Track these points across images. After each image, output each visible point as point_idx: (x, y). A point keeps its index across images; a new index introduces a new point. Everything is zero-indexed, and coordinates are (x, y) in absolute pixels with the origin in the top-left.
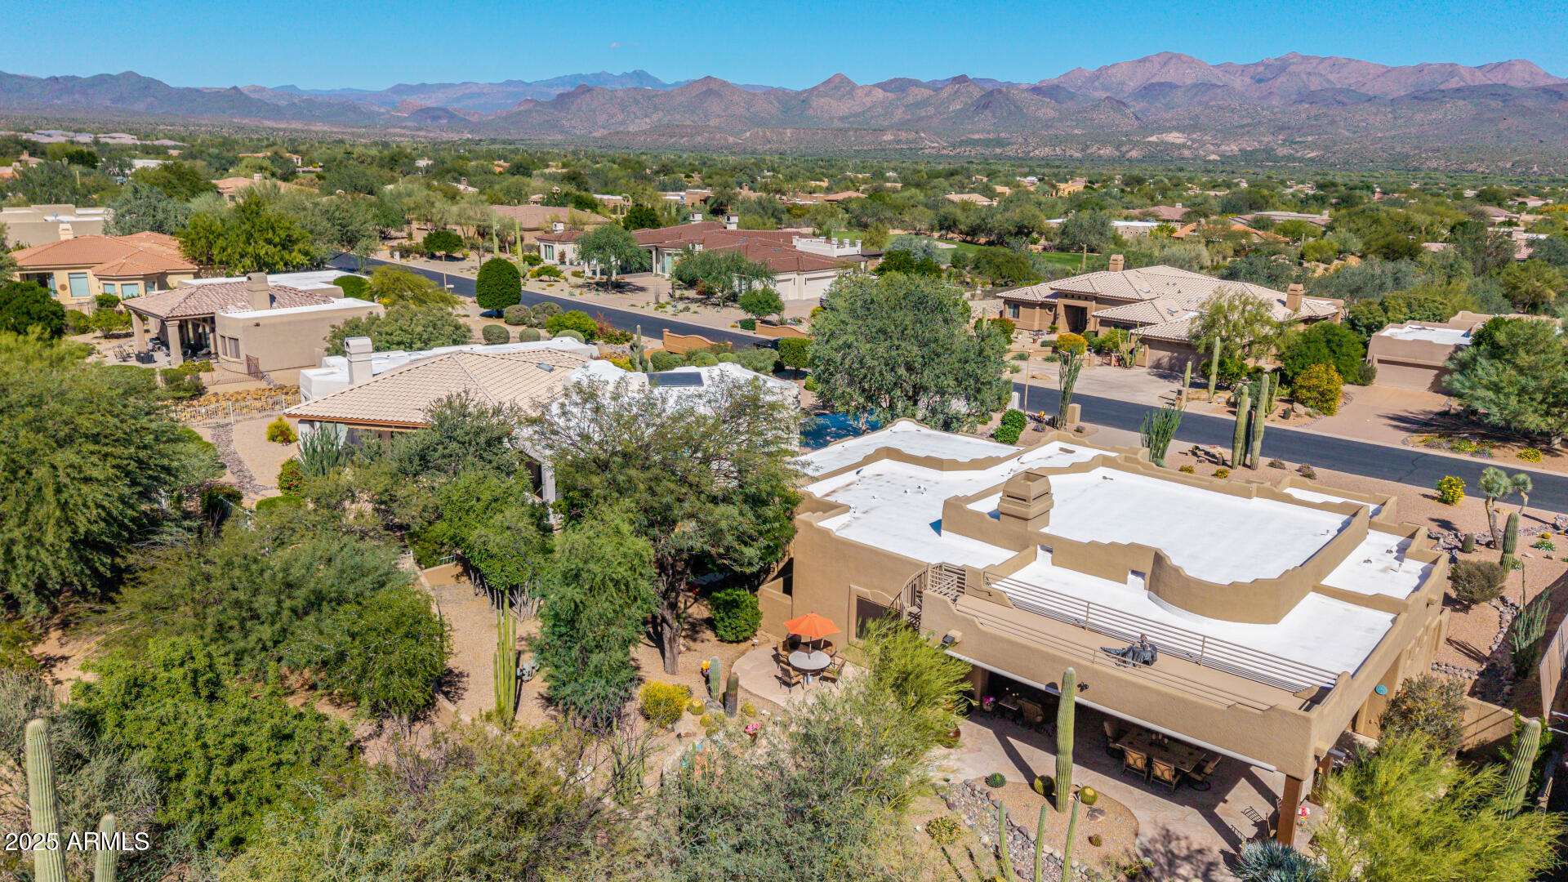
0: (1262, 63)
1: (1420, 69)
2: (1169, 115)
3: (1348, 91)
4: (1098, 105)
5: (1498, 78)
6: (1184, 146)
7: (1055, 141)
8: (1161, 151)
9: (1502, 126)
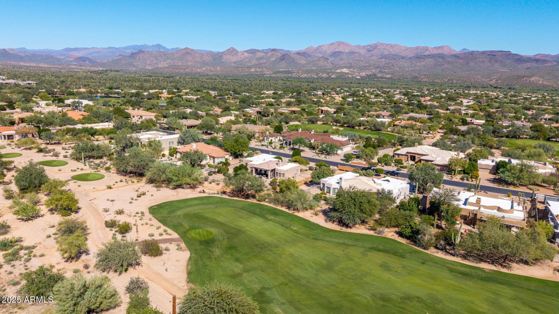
0: (369, 45)
1: (417, 48)
2: (342, 62)
3: (396, 55)
4: (320, 59)
5: (440, 51)
6: (348, 73)
7: (307, 72)
8: (341, 75)
9: (443, 67)
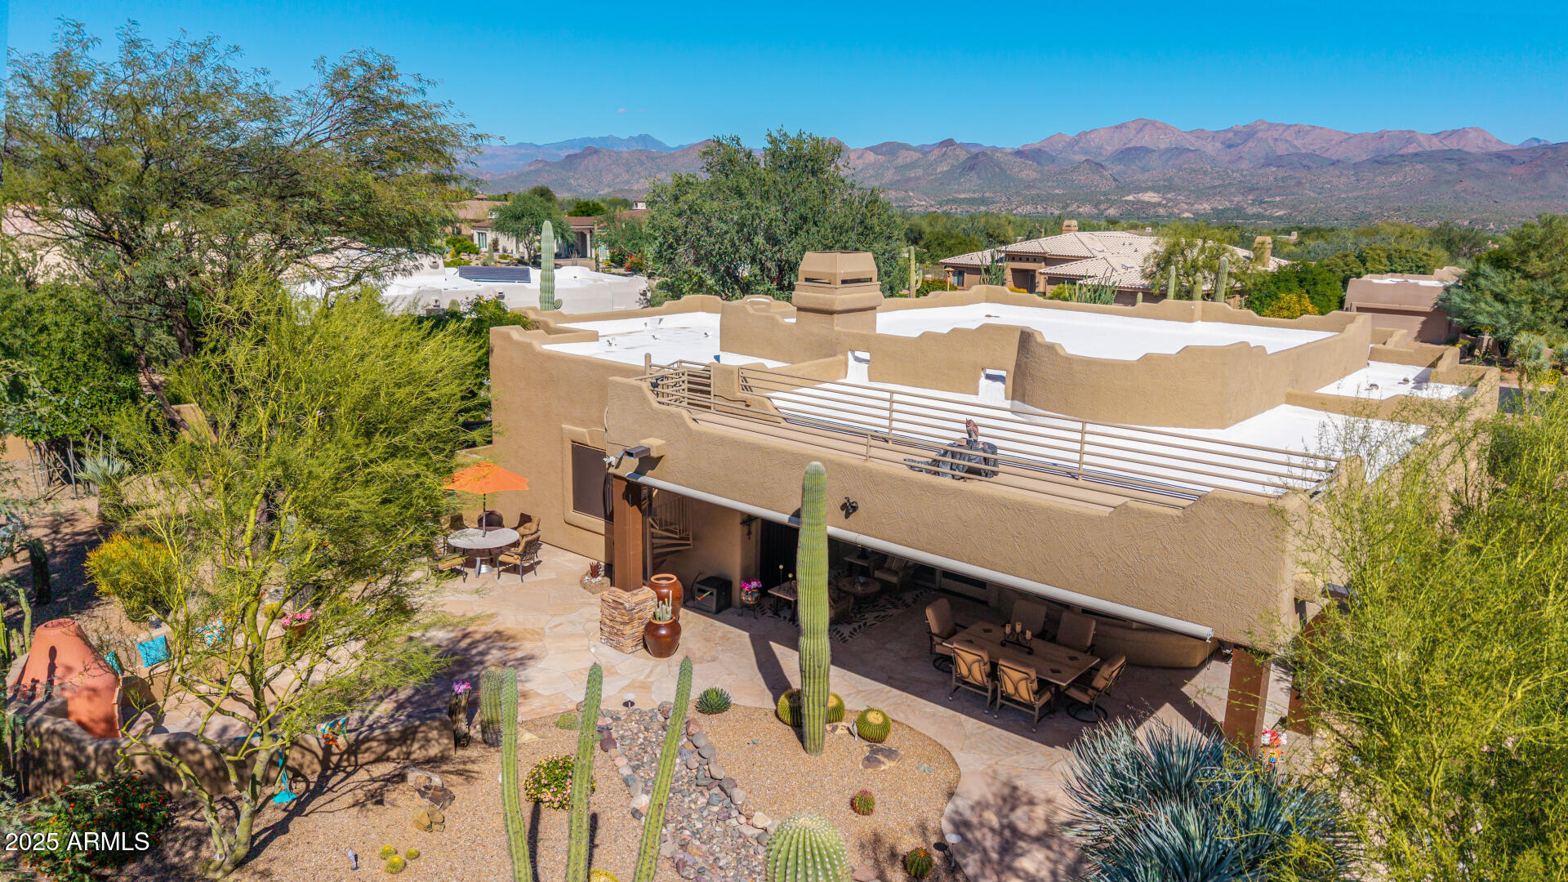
0: (1231, 130)
1: (1381, 136)
3: (1312, 156)
4: (1078, 167)
5: (1453, 144)
6: (1159, 204)
7: (1036, 200)
8: (1137, 209)
9: (1459, 187)
